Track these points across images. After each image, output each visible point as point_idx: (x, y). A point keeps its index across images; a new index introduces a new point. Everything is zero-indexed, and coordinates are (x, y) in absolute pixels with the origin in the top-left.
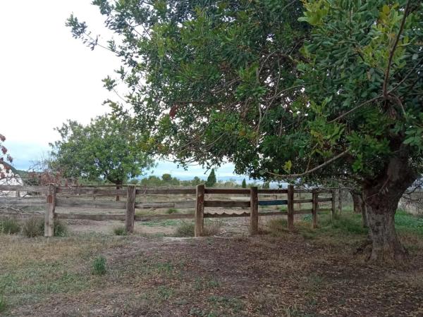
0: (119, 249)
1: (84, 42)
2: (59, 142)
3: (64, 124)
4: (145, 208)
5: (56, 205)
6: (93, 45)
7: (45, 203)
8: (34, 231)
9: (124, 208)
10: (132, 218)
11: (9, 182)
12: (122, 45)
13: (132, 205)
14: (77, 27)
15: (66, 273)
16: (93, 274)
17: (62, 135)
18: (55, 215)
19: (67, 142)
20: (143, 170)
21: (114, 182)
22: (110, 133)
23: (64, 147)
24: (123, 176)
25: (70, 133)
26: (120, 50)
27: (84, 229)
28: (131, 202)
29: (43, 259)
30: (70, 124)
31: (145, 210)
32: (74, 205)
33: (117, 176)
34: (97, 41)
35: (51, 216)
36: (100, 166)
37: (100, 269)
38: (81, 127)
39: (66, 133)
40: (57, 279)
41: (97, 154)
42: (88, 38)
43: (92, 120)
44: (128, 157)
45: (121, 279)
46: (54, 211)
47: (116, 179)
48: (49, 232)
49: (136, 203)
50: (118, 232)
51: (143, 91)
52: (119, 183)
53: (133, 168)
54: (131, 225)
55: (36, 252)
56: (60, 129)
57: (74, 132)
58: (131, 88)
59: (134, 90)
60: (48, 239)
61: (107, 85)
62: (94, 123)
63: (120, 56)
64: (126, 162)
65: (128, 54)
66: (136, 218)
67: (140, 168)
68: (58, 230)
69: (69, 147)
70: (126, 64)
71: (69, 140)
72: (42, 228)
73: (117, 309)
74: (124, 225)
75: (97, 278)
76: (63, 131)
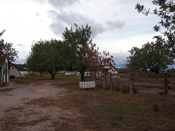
0: (162, 101)
1: (143, 14)
2: (130, 56)
3: (132, 49)
4: (173, 84)
5: (133, 81)
6: (147, 13)
7: (129, 80)
8: (126, 91)
9: (163, 83)
10: (167, 88)
11: (115, 73)
12: (160, 10)
13: (166, 82)
14: (140, 8)
15: (141, 109)
16: (153, 111)
17: (131, 53)
18: (133, 85)
19: (133, 56)
20: (168, 66)
21: (154, 72)
22: (151, 51)
23: (132, 58)
24: (159, 69)
25: (135, 52)
26: (159, 13)
27: (144, 92)
28: (166, 80)
29: (131, 102)
30: (134, 49)
31: (173, 85)
32: (140, 81)
33: (156, 69)
34: (148, 11)
35: (132, 85)
36: (148, 65)
37: (156, 109)
38: (138, 49)
39: (133, 53)
40: (138, 110)
41: (146, 60)
42: (145, 11)
43: (143, 46)
44: (161, 60)
45: (167, 115)
46: (132, 83)
47: (155, 70)
48: (131, 91)
49: (169, 81)
50: (161, 94)
51: (172, 28)
52: (157, 72)
53: (163, 65)
54: (167, 91)
55: (128, 99)
56: (130, 51)
57: (136, 52)
58: (167, 28)
59: (168, 29)
60: (132, 94)
61: (156, 29)
62: (144, 47)
63: (160, 15)
64: (160, 62)
65: (164, 13)
66: (169, 88)
67: (167, 65)
68: (135, 91)
69: (134, 58)
70: (163, 18)
71: (134, 55)
72: (128, 90)
73: (168, 128)
74: (163, 91)
75: (155, 113)
76: (131, 52)
